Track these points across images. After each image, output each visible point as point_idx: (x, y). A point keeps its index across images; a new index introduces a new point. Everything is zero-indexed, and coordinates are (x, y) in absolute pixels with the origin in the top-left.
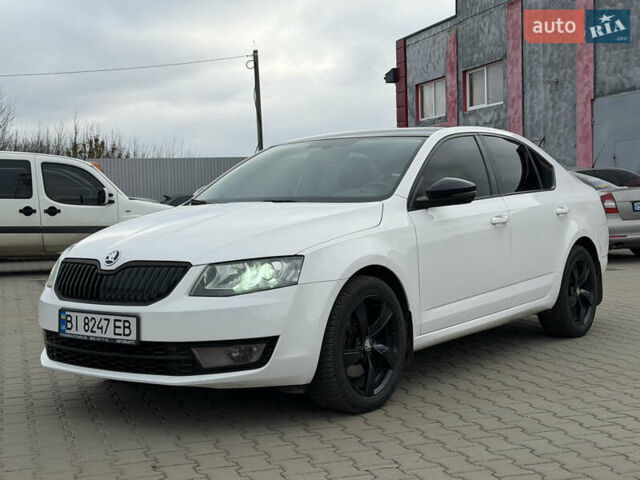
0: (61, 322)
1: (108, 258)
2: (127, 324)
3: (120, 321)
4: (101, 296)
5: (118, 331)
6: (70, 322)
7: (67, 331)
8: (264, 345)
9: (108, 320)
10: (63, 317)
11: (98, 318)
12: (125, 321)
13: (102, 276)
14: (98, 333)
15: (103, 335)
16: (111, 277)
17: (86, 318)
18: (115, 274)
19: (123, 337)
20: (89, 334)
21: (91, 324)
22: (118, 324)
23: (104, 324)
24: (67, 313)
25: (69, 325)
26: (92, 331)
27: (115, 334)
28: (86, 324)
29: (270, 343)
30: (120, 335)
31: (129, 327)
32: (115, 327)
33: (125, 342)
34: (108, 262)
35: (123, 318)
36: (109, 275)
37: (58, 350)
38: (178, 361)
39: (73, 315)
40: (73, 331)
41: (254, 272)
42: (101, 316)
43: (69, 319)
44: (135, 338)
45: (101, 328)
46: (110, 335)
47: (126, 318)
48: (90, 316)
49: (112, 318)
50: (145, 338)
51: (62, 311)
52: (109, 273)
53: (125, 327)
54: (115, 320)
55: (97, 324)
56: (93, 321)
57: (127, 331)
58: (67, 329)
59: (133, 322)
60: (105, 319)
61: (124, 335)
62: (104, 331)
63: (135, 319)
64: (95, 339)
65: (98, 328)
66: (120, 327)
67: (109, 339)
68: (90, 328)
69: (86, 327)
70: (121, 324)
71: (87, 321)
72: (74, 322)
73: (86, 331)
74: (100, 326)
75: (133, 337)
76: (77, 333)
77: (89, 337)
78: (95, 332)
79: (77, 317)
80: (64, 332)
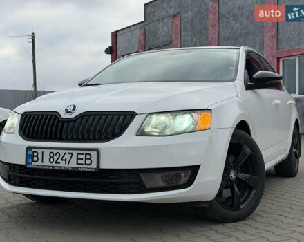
0: (27, 156)
1: (66, 109)
2: (88, 156)
3: (83, 154)
4: (64, 136)
5: (80, 161)
6: (37, 156)
7: (33, 163)
8: (191, 171)
9: (72, 154)
10: (30, 153)
11: (62, 152)
12: (86, 154)
13: (63, 122)
14: (62, 164)
15: (67, 165)
16: (72, 123)
17: (52, 153)
18: (76, 121)
19: (84, 166)
20: (54, 164)
21: (56, 158)
22: (80, 156)
23: (68, 157)
24: (33, 150)
25: (35, 159)
26: (56, 162)
27: (77, 164)
28: (51, 157)
29: (195, 169)
30: (82, 164)
31: (90, 159)
32: (78, 159)
33: (86, 170)
34: (67, 112)
35: (85, 152)
36: (70, 122)
38: (128, 183)
39: (40, 151)
40: (40, 163)
41: (182, 120)
42: (63, 152)
43: (35, 154)
44: (95, 166)
45: (65, 160)
46: (73, 164)
47: (87, 152)
48: (55, 152)
49: (75, 153)
50: (103, 166)
51: (29, 148)
52: (69, 121)
53: (86, 159)
54: (78, 154)
55: (61, 157)
56: (58, 155)
57: (88, 162)
58: (34, 161)
59: (94, 154)
60: (69, 153)
61: (86, 164)
62: (67, 162)
63: (96, 152)
64: (59, 168)
65: (62, 160)
66: (82, 159)
67: (72, 168)
68: (55, 160)
69: (52, 160)
70: (83, 157)
71: (52, 155)
72: (40, 156)
73: (51, 163)
74: (64, 158)
75: (94, 165)
76: (43, 164)
77: (53, 167)
78: (59, 163)
79: (43, 153)
80: (31, 164)
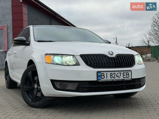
0: (98, 76)
1: (109, 53)
2: (128, 74)
3: (125, 73)
5: (124, 76)
7: (102, 79)
9: (121, 73)
10: (99, 74)
11: (116, 73)
12: (127, 73)
14: (117, 78)
15: (119, 79)
21: (113, 76)
22: (124, 74)
23: (119, 75)
24: (101, 73)
25: (103, 77)
26: (114, 78)
27: (123, 77)
28: (111, 76)
30: (125, 77)
31: (128, 75)
32: (123, 75)
33: (128, 80)
35: (126, 72)
37: (90, 87)
39: (105, 73)
40: (105, 79)
43: (103, 75)
45: (118, 76)
46: (122, 78)
47: (127, 72)
48: (113, 73)
49: (122, 72)
50: (133, 78)
51: (98, 72)
53: (127, 75)
54: (123, 73)
56: (114, 74)
57: (128, 76)
58: (102, 78)
60: (119, 73)
61: (127, 77)
62: (119, 77)
63: (130, 72)
64: (116, 80)
65: (116, 76)
66: (125, 75)
69: (111, 77)
71: (111, 74)
72: (105, 75)
74: (117, 76)
75: (130, 78)
76: (107, 79)
77: (113, 80)
78: (115, 78)
79: (107, 73)
80: (100, 80)
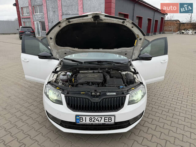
0: (76, 119)
2: (110, 118)
3: (107, 118)
5: (105, 121)
6: (82, 119)
7: (80, 122)
10: (78, 118)
12: (109, 118)
14: (97, 122)
19: (108, 122)
20: (92, 122)
21: (93, 120)
24: (80, 117)
25: (81, 120)
26: (93, 121)
28: (90, 119)
31: (111, 119)
32: (105, 119)
33: (109, 124)
35: (108, 117)
39: (84, 117)
40: (84, 122)
42: (97, 117)
43: (81, 118)
45: (98, 120)
48: (92, 117)
49: (103, 117)
51: (76, 116)
53: (109, 119)
54: (105, 118)
55: (96, 119)
56: (94, 119)
57: (110, 120)
59: (113, 118)
60: (100, 118)
61: (109, 121)
62: (99, 121)
63: (114, 117)
64: (95, 124)
65: (96, 120)
67: (102, 123)
68: (92, 121)
69: (91, 120)
70: (108, 119)
71: (91, 119)
72: (84, 119)
73: (90, 122)
75: (113, 122)
76: (86, 122)
77: (92, 123)
78: (95, 122)
79: (86, 118)
80: (79, 122)
